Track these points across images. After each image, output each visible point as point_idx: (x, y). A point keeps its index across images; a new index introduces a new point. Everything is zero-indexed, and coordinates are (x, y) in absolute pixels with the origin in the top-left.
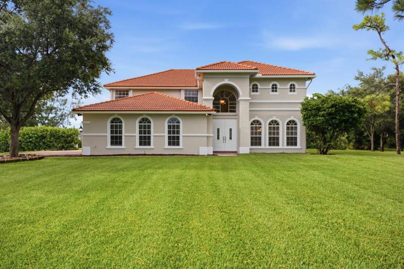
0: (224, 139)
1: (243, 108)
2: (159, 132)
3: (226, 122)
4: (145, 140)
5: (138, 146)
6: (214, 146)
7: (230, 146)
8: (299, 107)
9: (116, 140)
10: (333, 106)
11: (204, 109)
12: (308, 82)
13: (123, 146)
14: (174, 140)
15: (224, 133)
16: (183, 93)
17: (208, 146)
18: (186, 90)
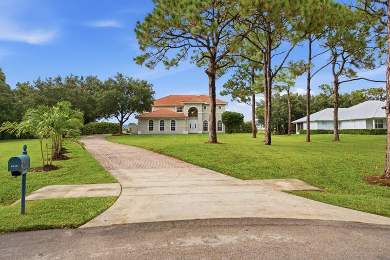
0: (193, 128)
1: (200, 116)
2: (168, 125)
3: (193, 122)
4: (162, 129)
5: (159, 131)
6: (189, 131)
7: (195, 131)
8: (221, 116)
9: (151, 129)
10: (230, 116)
11: (185, 117)
12: (226, 106)
13: (154, 131)
14: (173, 129)
15: (193, 126)
16: (176, 108)
17: (186, 130)
18: (177, 107)
